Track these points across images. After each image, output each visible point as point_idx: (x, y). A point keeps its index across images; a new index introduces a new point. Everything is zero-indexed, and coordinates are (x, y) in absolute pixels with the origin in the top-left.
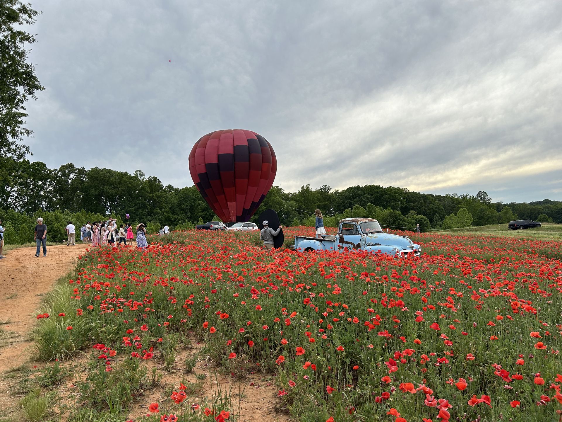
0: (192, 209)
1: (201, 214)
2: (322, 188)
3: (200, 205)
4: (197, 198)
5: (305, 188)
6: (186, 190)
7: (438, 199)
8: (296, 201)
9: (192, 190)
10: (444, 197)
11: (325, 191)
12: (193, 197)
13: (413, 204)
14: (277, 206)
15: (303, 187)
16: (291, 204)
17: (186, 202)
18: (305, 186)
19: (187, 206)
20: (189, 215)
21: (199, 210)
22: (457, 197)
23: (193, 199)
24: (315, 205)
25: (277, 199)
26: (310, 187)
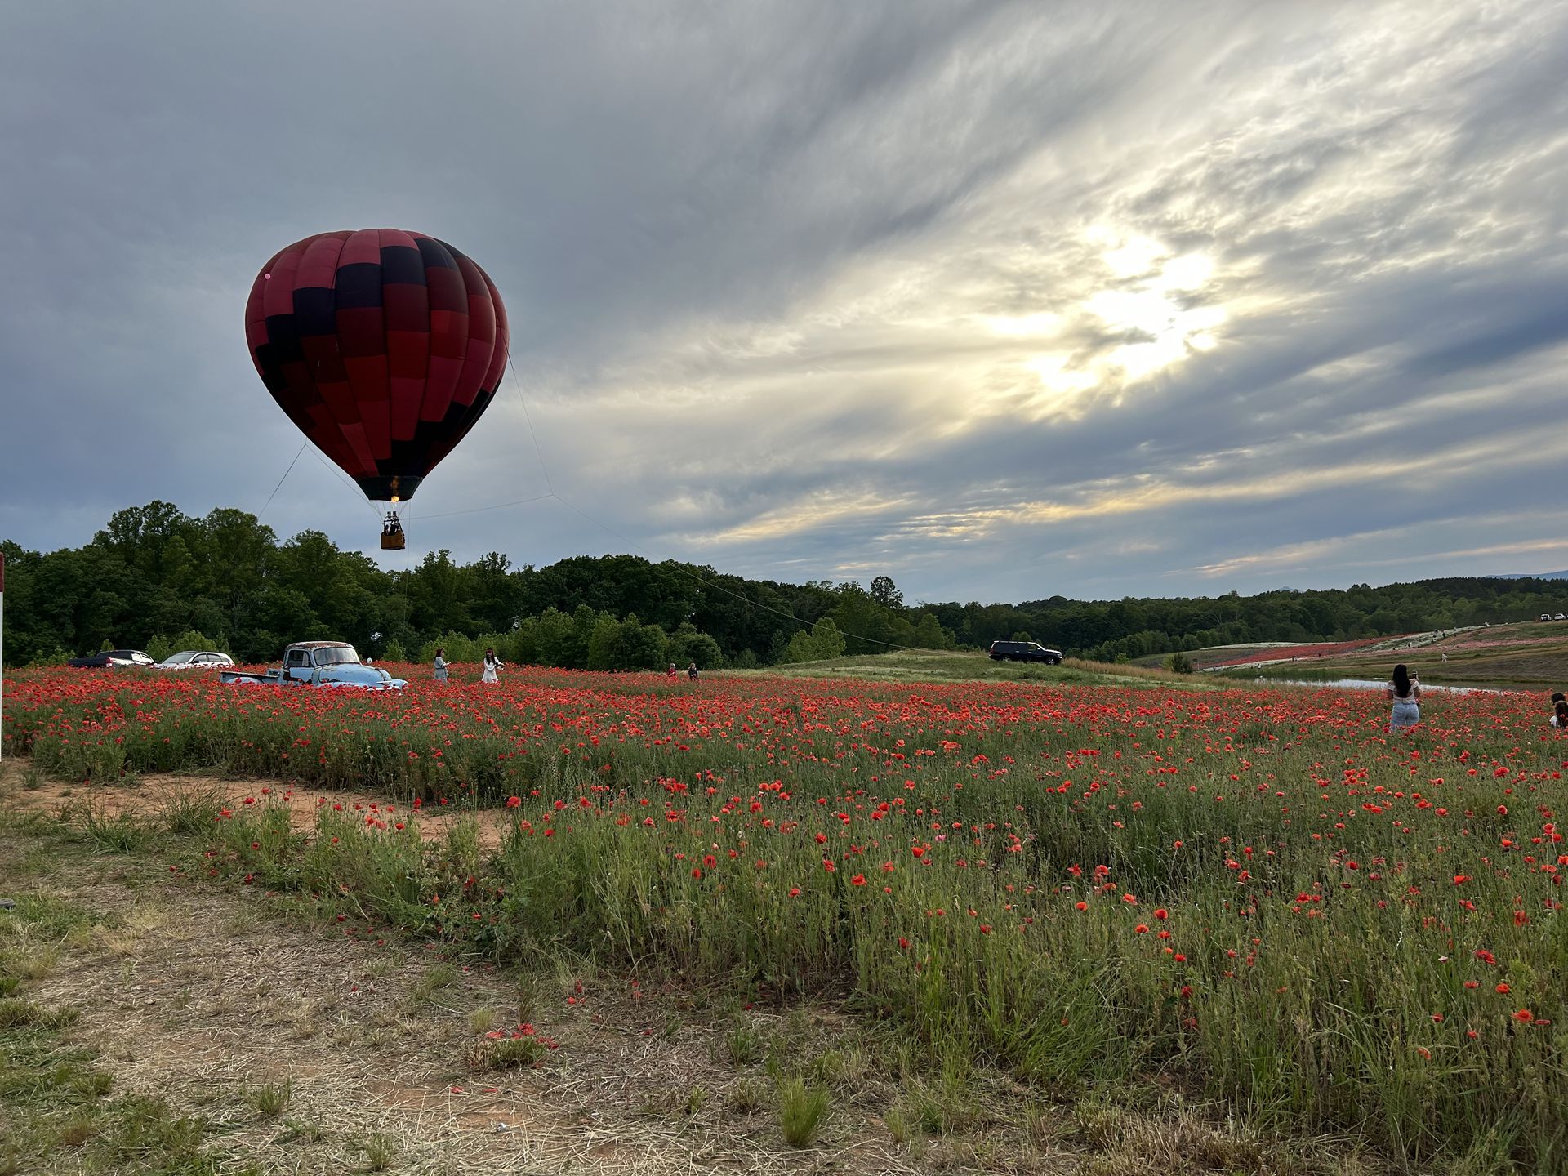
0: (80, 614)
1: (111, 628)
2: (485, 559)
3: (106, 604)
4: (99, 583)
5: (436, 560)
6: (63, 558)
7: (786, 593)
8: (410, 594)
9: (85, 560)
10: (801, 587)
11: (493, 569)
12: (86, 579)
13: (722, 605)
14: (350, 607)
15: (432, 556)
16: (394, 603)
17: (61, 593)
18: (437, 554)
19: (64, 606)
20: (71, 631)
21: (105, 617)
22: (831, 589)
23: (85, 584)
24: (464, 605)
25: (351, 587)
26: (450, 558)
